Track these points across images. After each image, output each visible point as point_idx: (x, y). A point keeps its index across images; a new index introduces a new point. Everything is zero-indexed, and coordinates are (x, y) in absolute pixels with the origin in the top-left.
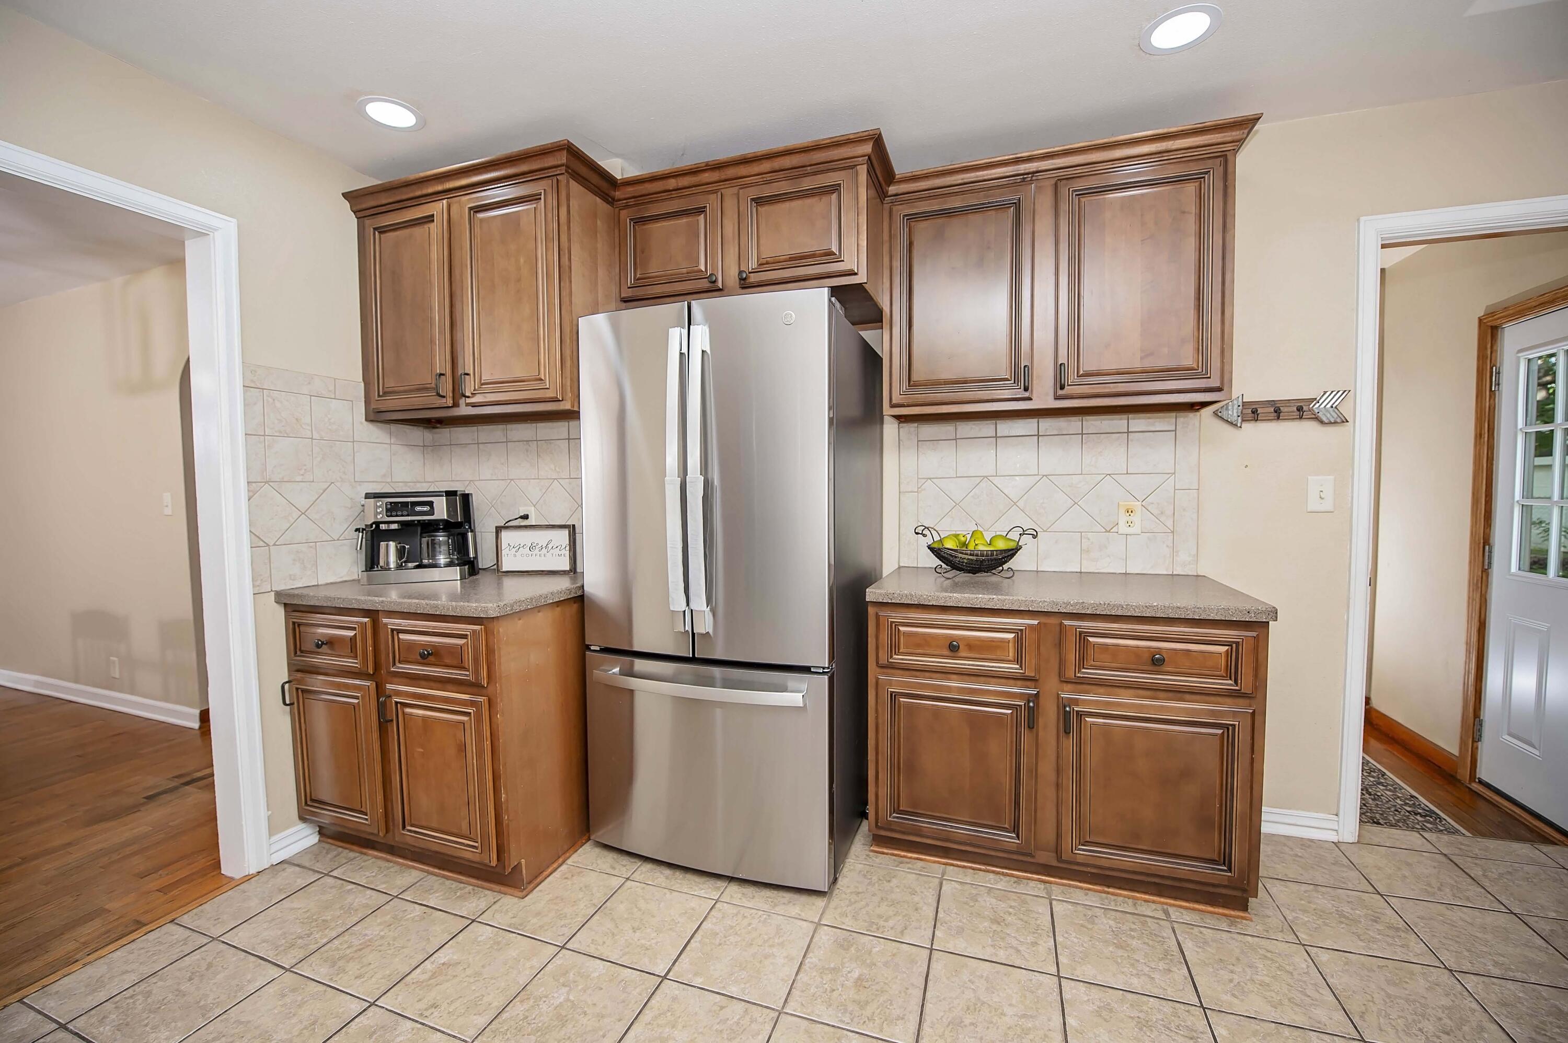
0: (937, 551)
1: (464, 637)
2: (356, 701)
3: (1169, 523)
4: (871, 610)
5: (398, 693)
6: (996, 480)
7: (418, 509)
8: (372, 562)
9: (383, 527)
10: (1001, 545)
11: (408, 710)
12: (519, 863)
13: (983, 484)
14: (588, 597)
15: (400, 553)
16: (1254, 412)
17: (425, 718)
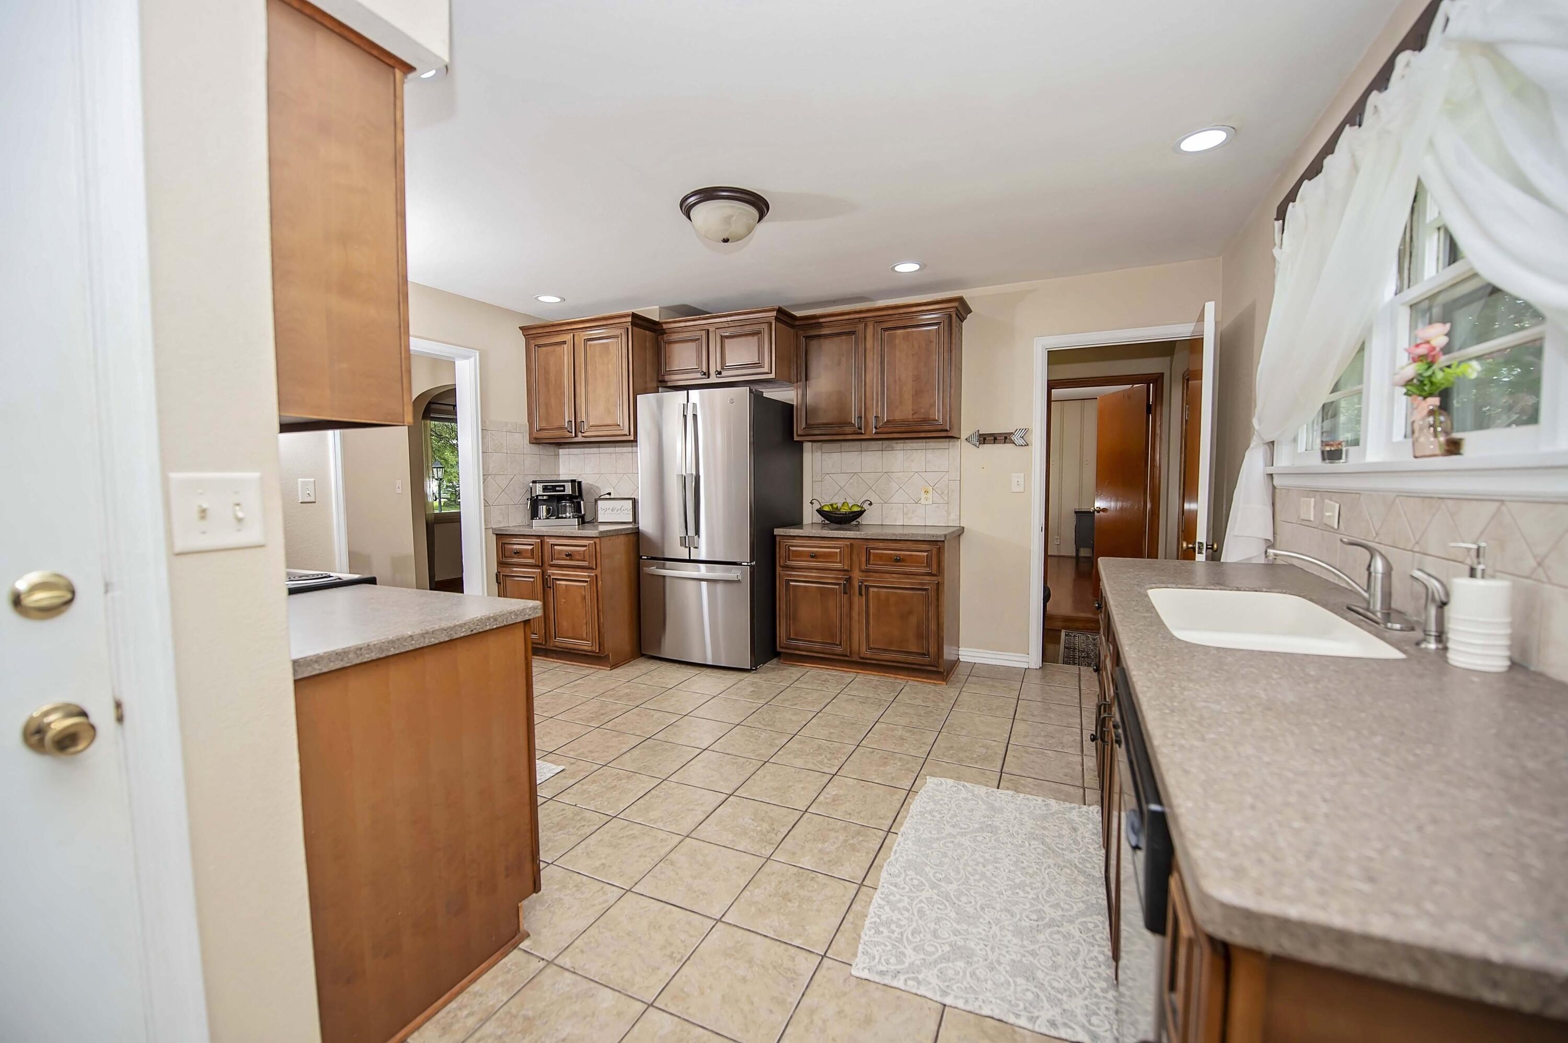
0: (820, 511)
1: (585, 546)
2: (532, 580)
3: (946, 498)
4: (778, 539)
5: (554, 574)
6: (861, 475)
7: (557, 489)
8: (534, 514)
9: (539, 498)
10: (856, 509)
11: (558, 582)
12: (608, 654)
13: (855, 477)
14: (642, 533)
15: (548, 511)
16: (985, 439)
17: (566, 586)
